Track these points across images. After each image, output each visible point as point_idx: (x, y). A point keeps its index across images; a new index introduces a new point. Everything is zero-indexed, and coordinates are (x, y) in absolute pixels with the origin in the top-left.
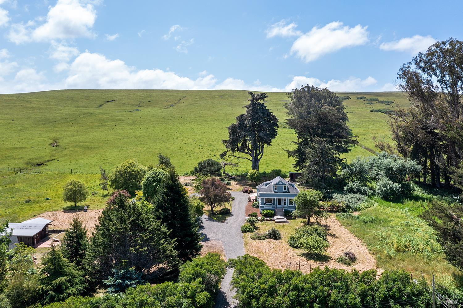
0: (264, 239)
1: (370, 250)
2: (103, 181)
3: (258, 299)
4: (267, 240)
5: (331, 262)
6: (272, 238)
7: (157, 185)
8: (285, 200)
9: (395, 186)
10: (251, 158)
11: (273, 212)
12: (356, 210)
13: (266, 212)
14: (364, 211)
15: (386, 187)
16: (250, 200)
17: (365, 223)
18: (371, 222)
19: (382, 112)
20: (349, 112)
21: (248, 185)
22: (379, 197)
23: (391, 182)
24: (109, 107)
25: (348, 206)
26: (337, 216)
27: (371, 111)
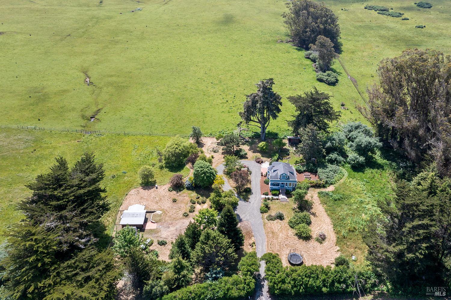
0: (274, 220)
1: (334, 230)
2: (159, 157)
3: (277, 285)
4: (276, 221)
5: (312, 240)
6: (279, 219)
7: (204, 176)
8: (286, 183)
9: (361, 159)
10: (259, 125)
11: (278, 192)
12: (332, 184)
13: (274, 192)
14: (337, 185)
15: (354, 161)
16: (262, 173)
17: (336, 200)
18: (339, 199)
19: (375, 10)
20: (344, 10)
21: (258, 152)
22: (349, 165)
23: (358, 157)
24: (110, 4)
25: (327, 182)
26: (319, 193)
27: (365, 8)
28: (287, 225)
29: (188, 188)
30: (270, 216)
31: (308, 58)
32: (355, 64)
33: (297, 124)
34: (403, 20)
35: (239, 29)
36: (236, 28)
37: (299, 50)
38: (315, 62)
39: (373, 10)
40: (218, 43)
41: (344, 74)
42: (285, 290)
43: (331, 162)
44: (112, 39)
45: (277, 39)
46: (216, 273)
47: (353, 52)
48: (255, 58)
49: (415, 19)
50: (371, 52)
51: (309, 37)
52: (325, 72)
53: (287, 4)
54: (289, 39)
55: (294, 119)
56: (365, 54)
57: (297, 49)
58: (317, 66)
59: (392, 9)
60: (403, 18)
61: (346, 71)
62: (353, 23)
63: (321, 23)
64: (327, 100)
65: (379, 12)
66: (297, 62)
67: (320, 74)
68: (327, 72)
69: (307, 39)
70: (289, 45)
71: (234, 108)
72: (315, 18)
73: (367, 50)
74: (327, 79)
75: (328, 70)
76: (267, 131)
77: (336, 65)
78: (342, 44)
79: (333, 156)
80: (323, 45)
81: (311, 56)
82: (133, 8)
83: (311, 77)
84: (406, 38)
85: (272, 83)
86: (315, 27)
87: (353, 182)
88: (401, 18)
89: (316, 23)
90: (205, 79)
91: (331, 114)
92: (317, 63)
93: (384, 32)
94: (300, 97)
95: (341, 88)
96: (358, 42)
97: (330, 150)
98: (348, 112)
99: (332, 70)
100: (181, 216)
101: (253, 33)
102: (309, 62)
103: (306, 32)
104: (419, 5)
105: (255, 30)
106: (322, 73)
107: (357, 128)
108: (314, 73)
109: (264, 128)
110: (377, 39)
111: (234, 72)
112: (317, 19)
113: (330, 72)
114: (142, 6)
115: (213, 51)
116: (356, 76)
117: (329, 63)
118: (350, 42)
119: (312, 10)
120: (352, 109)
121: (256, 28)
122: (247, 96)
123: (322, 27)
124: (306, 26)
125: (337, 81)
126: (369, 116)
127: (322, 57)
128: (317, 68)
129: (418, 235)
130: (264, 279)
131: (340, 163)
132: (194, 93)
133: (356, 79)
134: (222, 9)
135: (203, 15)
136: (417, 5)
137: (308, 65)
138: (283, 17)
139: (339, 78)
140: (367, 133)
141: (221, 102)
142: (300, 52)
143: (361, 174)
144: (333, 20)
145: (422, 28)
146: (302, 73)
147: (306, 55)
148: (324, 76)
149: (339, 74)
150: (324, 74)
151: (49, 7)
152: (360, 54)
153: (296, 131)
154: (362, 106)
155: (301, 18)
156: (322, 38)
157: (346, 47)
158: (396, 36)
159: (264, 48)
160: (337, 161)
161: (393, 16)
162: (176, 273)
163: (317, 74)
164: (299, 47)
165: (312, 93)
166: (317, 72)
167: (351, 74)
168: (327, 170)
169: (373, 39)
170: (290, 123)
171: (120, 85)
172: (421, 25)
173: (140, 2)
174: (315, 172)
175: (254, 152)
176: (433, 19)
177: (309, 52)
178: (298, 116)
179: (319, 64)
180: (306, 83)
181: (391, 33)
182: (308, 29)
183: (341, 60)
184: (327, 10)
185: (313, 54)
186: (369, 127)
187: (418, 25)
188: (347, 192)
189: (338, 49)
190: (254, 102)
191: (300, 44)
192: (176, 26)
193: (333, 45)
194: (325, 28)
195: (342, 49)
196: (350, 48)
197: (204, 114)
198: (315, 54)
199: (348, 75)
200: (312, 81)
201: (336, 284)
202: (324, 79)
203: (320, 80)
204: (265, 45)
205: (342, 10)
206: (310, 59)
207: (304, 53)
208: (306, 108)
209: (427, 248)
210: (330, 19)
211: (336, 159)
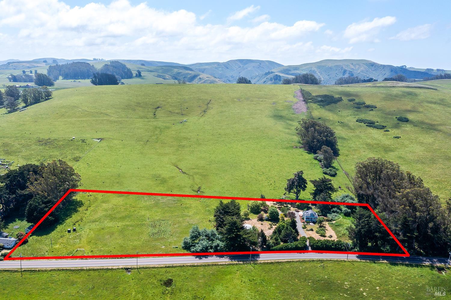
0: (309, 231)
1: (336, 234)
5: (326, 237)
6: (311, 231)
8: (313, 218)
9: (348, 210)
10: (295, 195)
11: (309, 222)
12: (334, 220)
13: (307, 222)
14: (337, 221)
15: (345, 211)
16: (300, 216)
17: (337, 226)
18: (338, 225)
19: (364, 123)
20: (340, 122)
21: (296, 207)
22: (343, 214)
23: (347, 209)
24: (162, 116)
25: (332, 219)
26: (328, 223)
27: (357, 121)
28: (315, 232)
29: (266, 220)
30: (307, 229)
31: (316, 159)
32: (348, 163)
33: (315, 194)
34: (385, 131)
35: (264, 138)
36: (262, 137)
37: (309, 153)
38: (321, 162)
39: (363, 123)
40: (253, 148)
41: (341, 170)
42: (318, 246)
43: (334, 212)
44: (178, 144)
45: (293, 145)
46: (291, 240)
47: (347, 156)
48: (281, 159)
49: (394, 131)
50: (359, 155)
51: (316, 145)
52: (328, 168)
53: (299, 122)
54: (301, 146)
55: (313, 192)
56: (355, 157)
57: (307, 153)
58: (322, 164)
59: (378, 122)
60: (385, 130)
61: (342, 168)
62: (347, 133)
63: (324, 136)
64: (330, 182)
65: (367, 124)
66: (309, 162)
67: (325, 170)
68: (330, 168)
69: (314, 146)
70: (302, 150)
71: (276, 188)
72: (320, 133)
73: (356, 154)
74: (330, 173)
75: (330, 167)
76: (299, 198)
77: (335, 164)
78: (339, 150)
79: (335, 209)
80: (326, 152)
81: (318, 158)
82: (180, 120)
83: (319, 171)
84: (385, 146)
85: (302, 173)
86: (320, 139)
87: (345, 220)
88: (384, 130)
89: (321, 136)
90: (253, 171)
91: (333, 189)
92: (322, 162)
93: (370, 141)
94: (316, 181)
95: (339, 178)
96: (351, 148)
97: (333, 207)
98: (343, 191)
99: (333, 167)
100: (268, 229)
101: (275, 141)
102: (316, 162)
103: (314, 142)
104: (399, 119)
105: (276, 138)
106: (326, 169)
107: (347, 197)
108: (321, 169)
109: (297, 197)
110: (365, 146)
111: (270, 167)
112: (321, 133)
113: (331, 168)
114: (186, 118)
115: (251, 153)
116: (348, 171)
117: (330, 162)
118: (345, 148)
119: (317, 128)
120: (345, 189)
121: (276, 137)
122: (287, 180)
123: (325, 139)
124: (314, 138)
125: (336, 174)
126: (354, 192)
127: (326, 159)
128: (322, 166)
129: (365, 223)
130: (309, 246)
131: (338, 213)
132: (249, 179)
133: (348, 173)
134: (248, 121)
135: (236, 127)
136: (397, 119)
137: (316, 164)
138: (296, 130)
139: (337, 172)
140: (352, 199)
141: (267, 184)
142: (310, 155)
143: (349, 217)
144: (332, 134)
145: (398, 138)
146: (313, 169)
147: (315, 157)
148: (328, 171)
149: (337, 170)
150: (328, 170)
151: (121, 119)
152: (351, 157)
153: (314, 198)
154: (349, 186)
155: (310, 133)
156: (325, 147)
157: (342, 151)
158: (378, 144)
159: (285, 152)
160: (337, 212)
161: (377, 128)
162: (276, 241)
163: (323, 169)
164: (308, 151)
165: (322, 178)
166: (323, 168)
167: (345, 170)
168: (332, 215)
169: (361, 146)
170: (311, 194)
171: (202, 174)
172: (398, 135)
173: (184, 115)
174: (326, 216)
175: (293, 208)
176: (408, 131)
177: (316, 155)
178: (316, 190)
179: (324, 163)
180: (316, 175)
181: (375, 142)
182: (315, 140)
183: (338, 160)
184: (327, 128)
185: (319, 157)
186: (353, 196)
187: (395, 136)
188: (342, 223)
189: (336, 153)
190: (293, 183)
191: (309, 149)
192: (219, 135)
193: (332, 151)
194: (327, 139)
195: (340, 153)
196: (345, 152)
197: (260, 190)
198: (321, 157)
199: (343, 170)
200: (320, 174)
201: (337, 245)
202: (327, 173)
203: (325, 173)
204: (285, 150)
205: (339, 122)
206: (318, 160)
207: (312, 156)
208: (320, 186)
209: (368, 227)
210: (329, 133)
211: (336, 211)
